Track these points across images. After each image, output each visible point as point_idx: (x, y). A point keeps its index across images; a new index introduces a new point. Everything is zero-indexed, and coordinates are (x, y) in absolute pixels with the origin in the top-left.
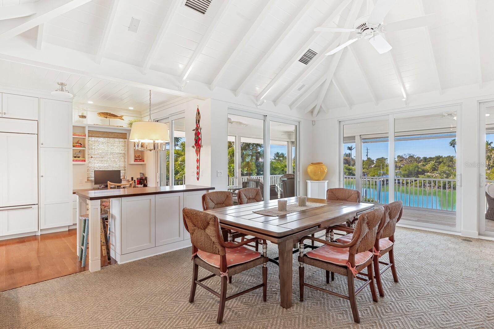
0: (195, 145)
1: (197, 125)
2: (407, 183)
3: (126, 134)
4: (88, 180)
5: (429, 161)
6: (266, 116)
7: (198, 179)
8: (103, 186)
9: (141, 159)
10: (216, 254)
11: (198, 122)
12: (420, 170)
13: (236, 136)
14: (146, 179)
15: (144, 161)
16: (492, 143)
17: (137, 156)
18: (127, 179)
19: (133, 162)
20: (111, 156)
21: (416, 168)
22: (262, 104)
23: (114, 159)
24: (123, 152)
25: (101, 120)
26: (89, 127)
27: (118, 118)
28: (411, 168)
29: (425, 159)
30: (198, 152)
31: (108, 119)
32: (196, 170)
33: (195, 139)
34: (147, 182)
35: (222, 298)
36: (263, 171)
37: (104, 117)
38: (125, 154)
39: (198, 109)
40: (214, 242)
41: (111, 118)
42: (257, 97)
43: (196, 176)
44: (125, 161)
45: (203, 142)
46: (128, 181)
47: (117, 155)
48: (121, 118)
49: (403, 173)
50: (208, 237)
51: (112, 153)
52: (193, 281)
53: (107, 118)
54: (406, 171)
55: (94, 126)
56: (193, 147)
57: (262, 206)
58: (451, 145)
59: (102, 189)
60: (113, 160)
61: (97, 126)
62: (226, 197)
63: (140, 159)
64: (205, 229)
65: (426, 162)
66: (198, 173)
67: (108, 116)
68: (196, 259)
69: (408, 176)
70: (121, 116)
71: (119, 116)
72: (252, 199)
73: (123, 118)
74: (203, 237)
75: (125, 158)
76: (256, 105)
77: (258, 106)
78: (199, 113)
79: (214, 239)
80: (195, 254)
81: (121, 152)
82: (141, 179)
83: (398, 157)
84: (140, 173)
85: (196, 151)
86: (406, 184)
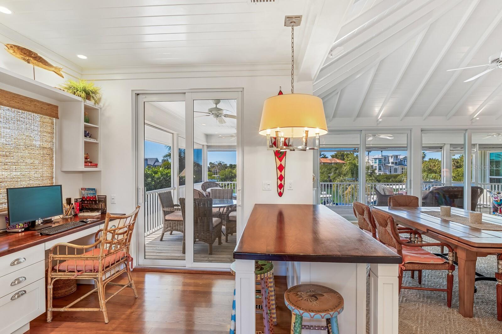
2: (225, 185)
7: (281, 195)
9: (91, 162)
12: (233, 175)
15: (96, 165)
19: (82, 167)
20: (26, 153)
21: (230, 173)
23: (32, 161)
24: (49, 145)
27: (53, 69)
28: (227, 173)
30: (282, 155)
31: (31, 65)
37: (24, 59)
38: (51, 149)
41: (38, 66)
47: (37, 152)
48: (58, 71)
49: (221, 177)
51: (27, 147)
53: (29, 63)
54: (223, 175)
60: (29, 161)
65: (232, 168)
66: (282, 186)
67: (31, 59)
69: (225, 180)
70: (59, 68)
71: (54, 65)
73: (61, 72)
75: (52, 159)
81: (45, 145)
83: (210, 163)
85: (277, 153)
86: (225, 187)
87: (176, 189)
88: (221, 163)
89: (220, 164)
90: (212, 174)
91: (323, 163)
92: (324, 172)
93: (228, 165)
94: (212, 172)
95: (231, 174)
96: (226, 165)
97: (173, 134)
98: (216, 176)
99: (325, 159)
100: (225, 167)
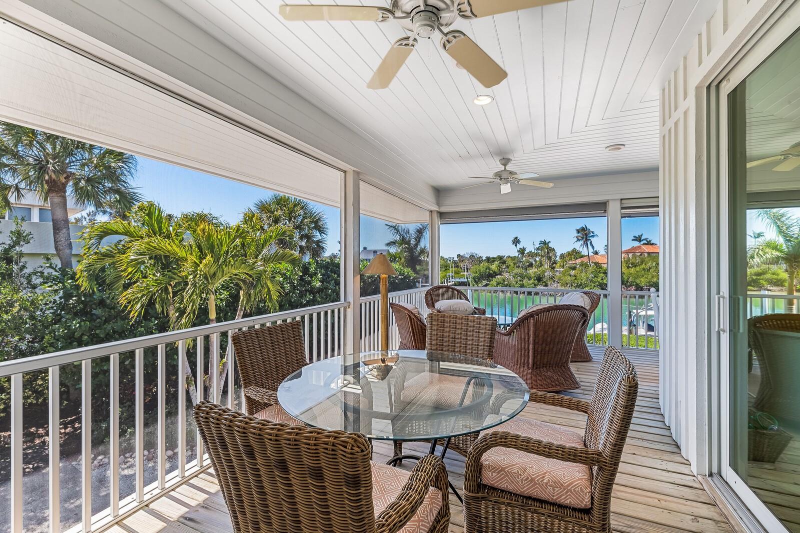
5: (494, 261)
12: (491, 272)
16: (550, 242)
21: (486, 269)
28: (482, 270)
29: (488, 259)
49: (473, 275)
54: (476, 273)
58: (514, 243)
65: (489, 262)
83: (458, 256)
88: (474, 255)
89: (472, 256)
90: (461, 270)
91: (647, 253)
92: (650, 268)
93: (484, 258)
94: (461, 268)
95: (488, 271)
96: (481, 257)
97: (345, 172)
98: (466, 273)
99: (650, 246)
100: (480, 260)
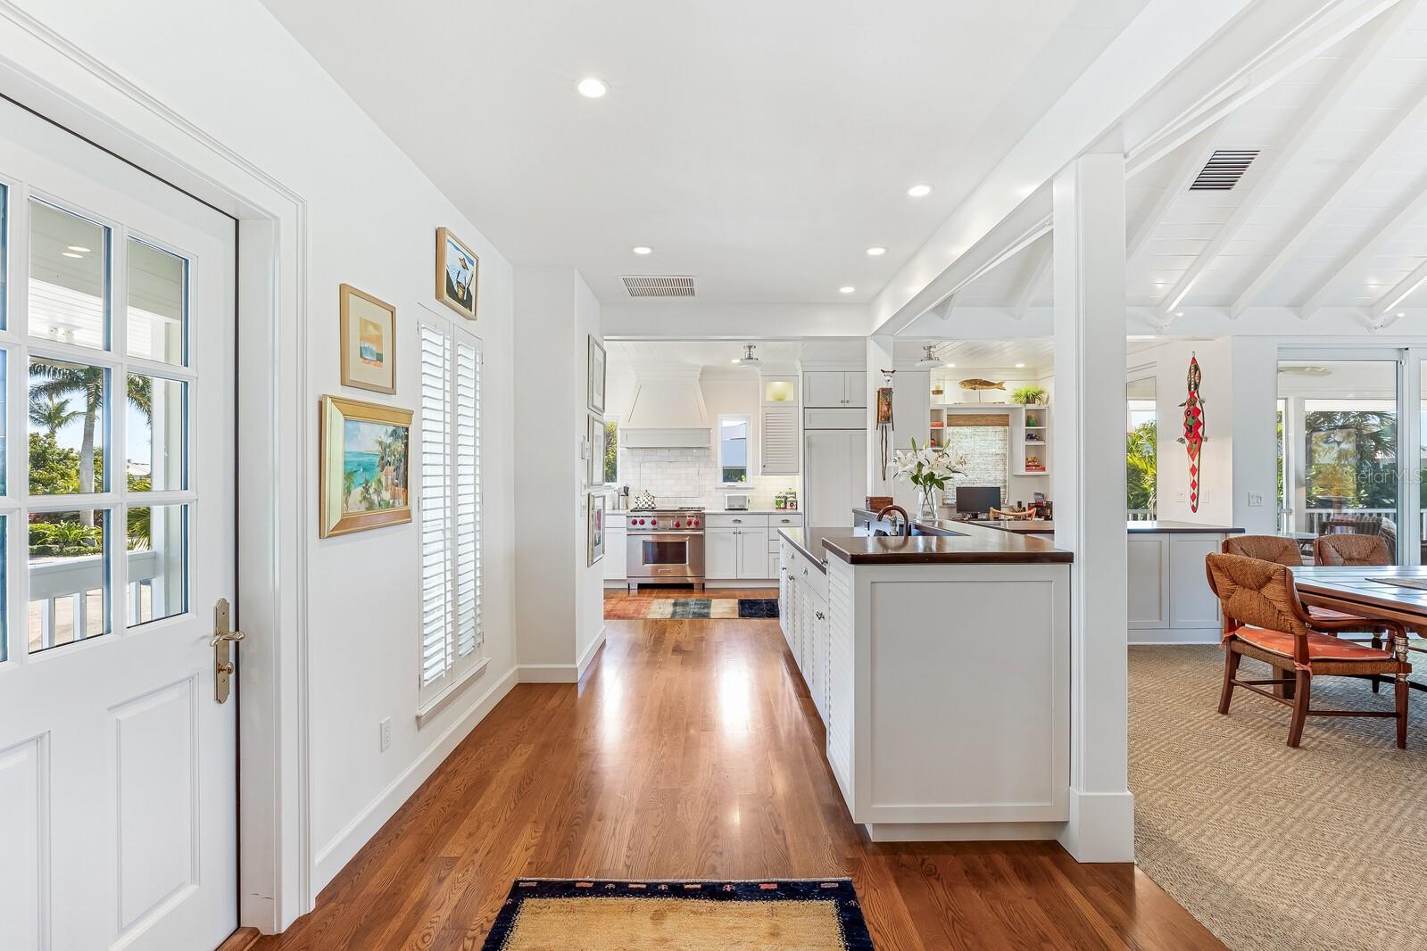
0: (1186, 436)
1: (1192, 394)
3: (1008, 415)
4: (943, 504)
6: (1407, 349)
7: (1194, 509)
8: (969, 516)
9: (1039, 466)
10: (1286, 632)
11: (1194, 387)
13: (1286, 399)
14: (1050, 506)
15: (1044, 469)
17: (1029, 459)
18: (1011, 504)
19: (1023, 471)
20: (981, 460)
22: (1388, 325)
23: (986, 466)
24: (1002, 451)
25: (965, 394)
26: (948, 409)
27: (995, 386)
30: (1194, 451)
31: (977, 390)
32: (1189, 491)
33: (1186, 424)
34: (1051, 512)
35: (1297, 710)
36: (1394, 496)
37: (972, 388)
38: (1004, 455)
39: (1194, 359)
40: (1280, 611)
41: (983, 389)
42: (1373, 307)
43: (1189, 502)
44: (1005, 470)
45: (1208, 430)
46: (1012, 508)
47: (989, 459)
48: (1000, 386)
50: (1267, 601)
51: (981, 455)
52: (1227, 680)
55: (956, 406)
56: (1181, 440)
57: (1393, 573)
59: (968, 521)
61: (959, 406)
62: (1282, 549)
63: (1036, 466)
64: (1259, 587)
66: (1194, 497)
67: (977, 386)
68: (1233, 642)
70: (1001, 384)
71: (997, 382)
72: (1358, 560)
73: (1004, 386)
74: (1255, 604)
75: (1005, 464)
76: (1369, 328)
77: (1376, 328)
78: (1197, 368)
79: (1280, 606)
80: (1232, 634)
81: (998, 452)
82: (1037, 505)
84: (1036, 494)
85: (1189, 450)
87: (1294, 513)
